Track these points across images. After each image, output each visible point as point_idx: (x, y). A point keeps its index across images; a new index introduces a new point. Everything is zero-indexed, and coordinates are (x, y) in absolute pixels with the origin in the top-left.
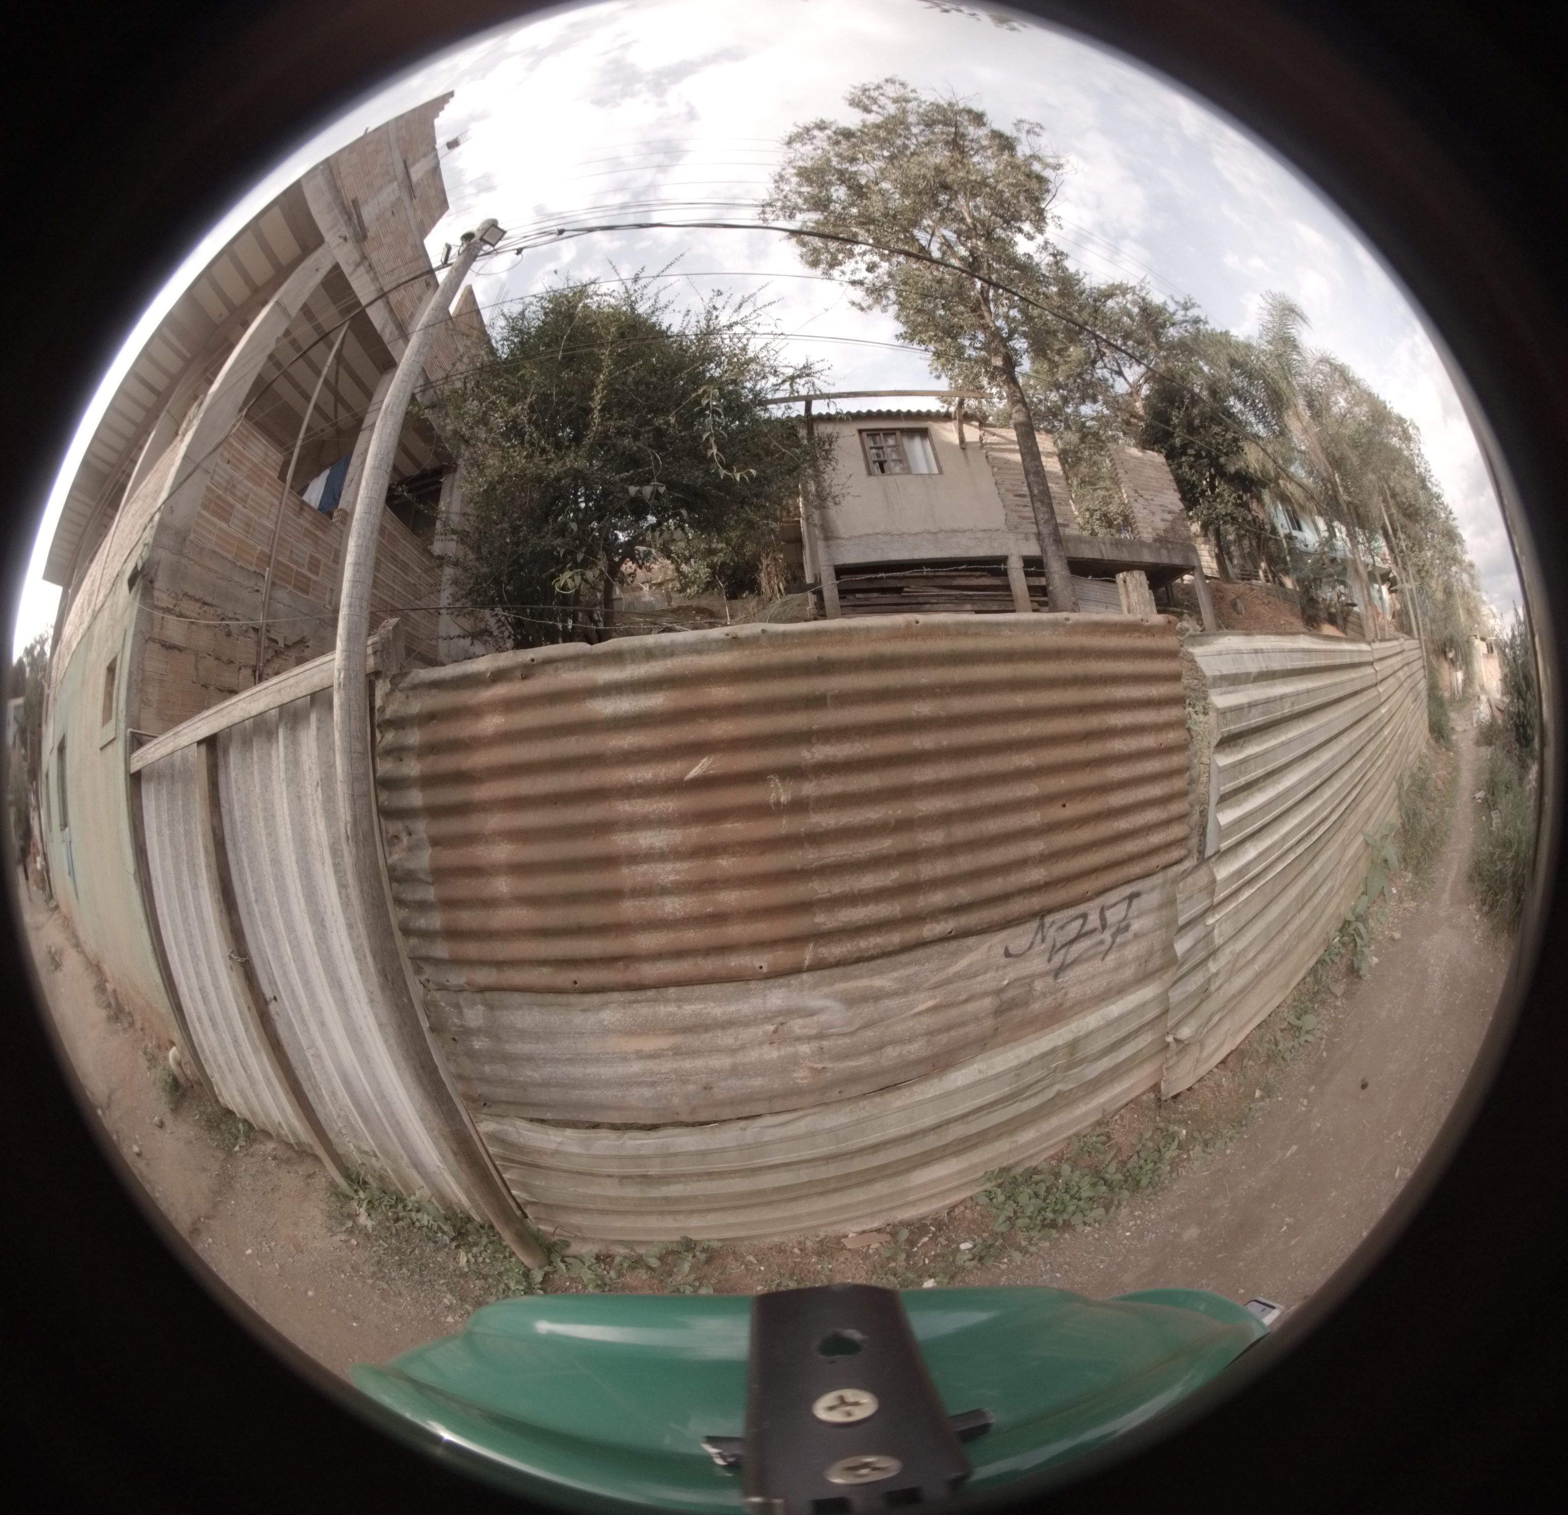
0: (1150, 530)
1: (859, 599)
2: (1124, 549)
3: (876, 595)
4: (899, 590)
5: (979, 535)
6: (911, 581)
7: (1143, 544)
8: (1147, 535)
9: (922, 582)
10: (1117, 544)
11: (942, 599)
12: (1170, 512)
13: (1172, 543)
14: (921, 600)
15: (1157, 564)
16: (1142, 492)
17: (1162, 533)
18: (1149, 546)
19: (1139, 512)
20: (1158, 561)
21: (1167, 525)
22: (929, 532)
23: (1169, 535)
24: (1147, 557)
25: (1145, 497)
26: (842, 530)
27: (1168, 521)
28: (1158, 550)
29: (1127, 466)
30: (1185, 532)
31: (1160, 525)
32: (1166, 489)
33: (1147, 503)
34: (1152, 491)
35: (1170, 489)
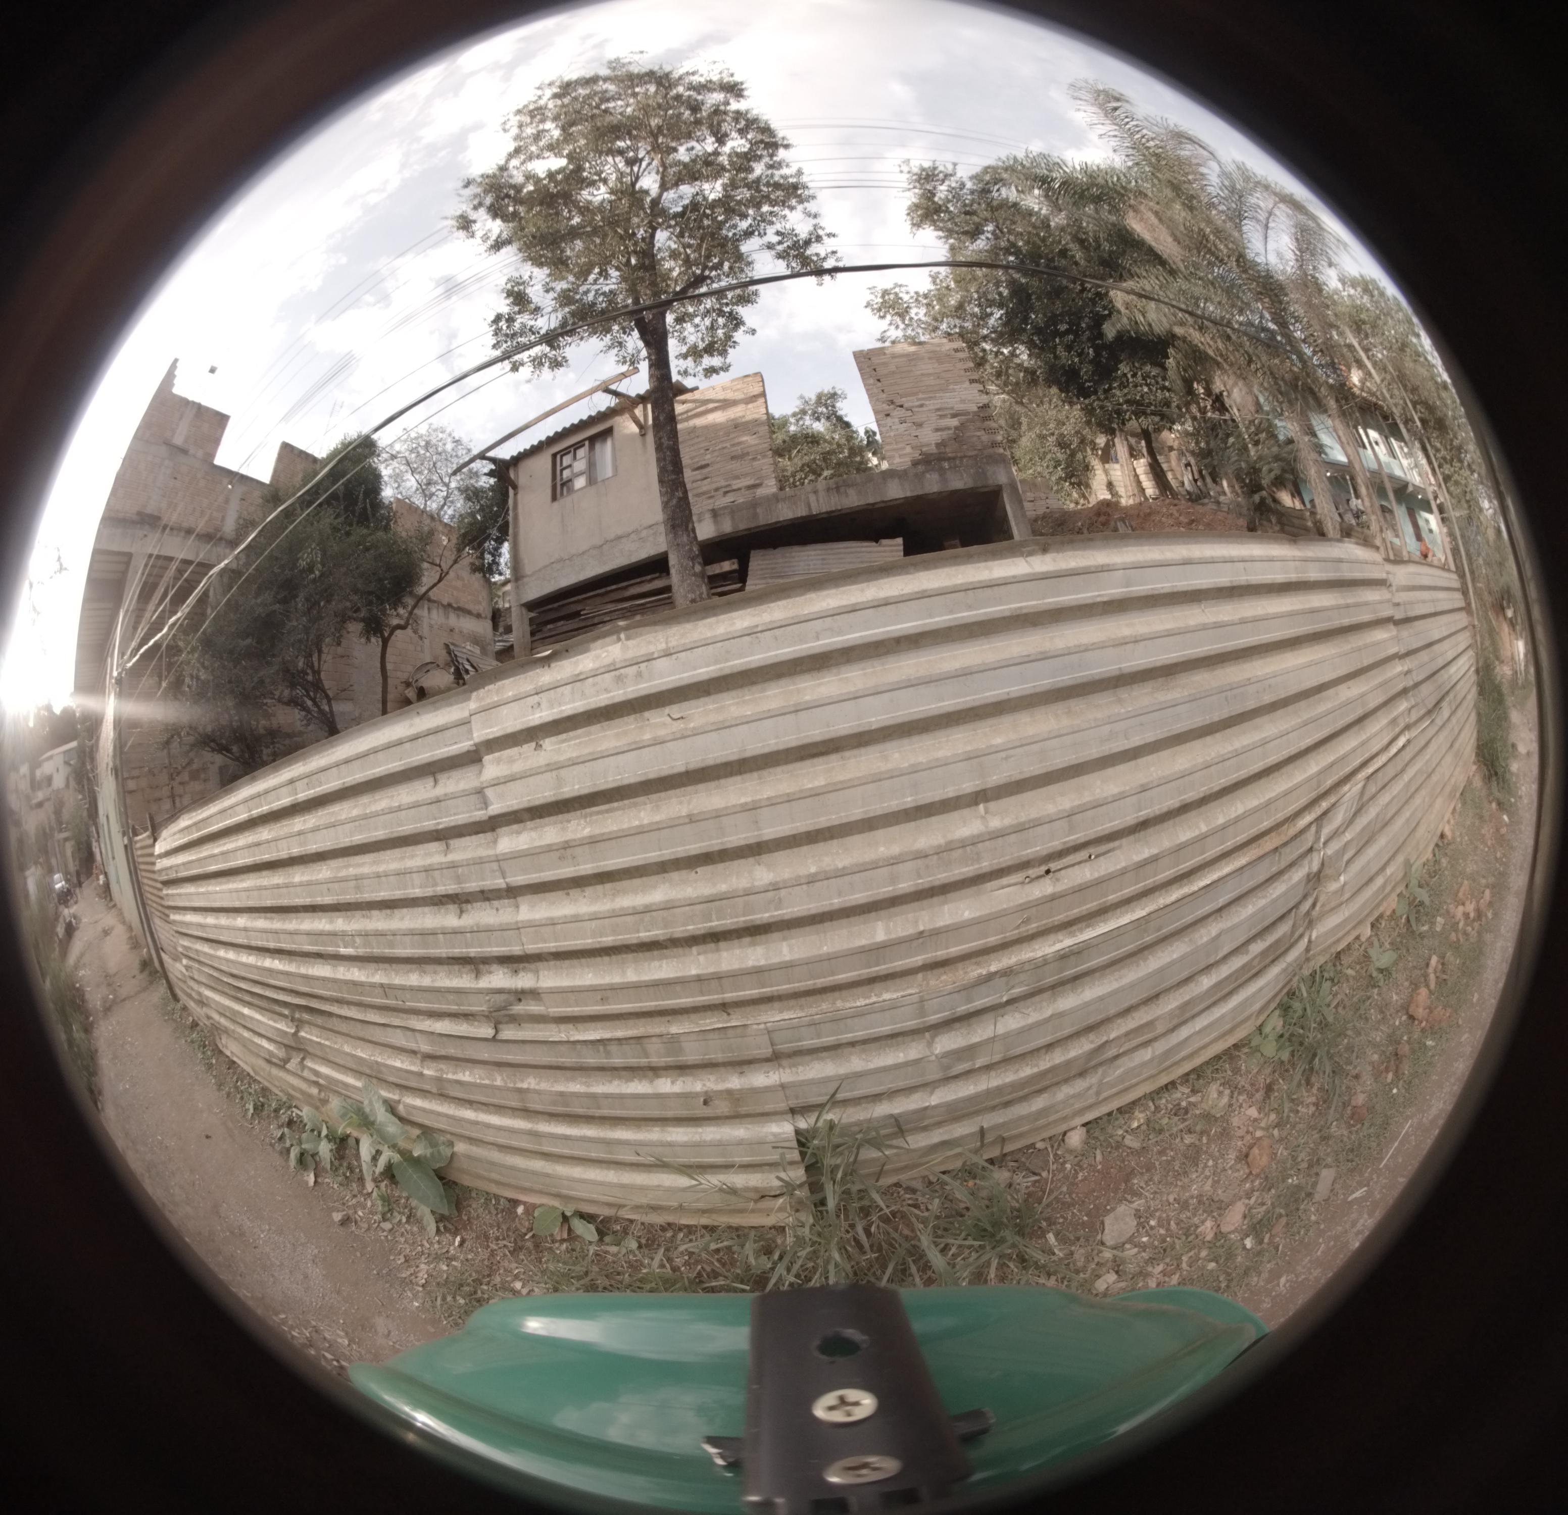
0: (908, 449)
1: (550, 630)
2: (851, 491)
3: (562, 623)
4: (577, 614)
5: (644, 533)
6: (587, 603)
7: (891, 475)
8: (900, 460)
9: (595, 602)
11: (615, 615)
12: (954, 416)
13: (948, 459)
14: (596, 621)
15: (919, 497)
16: (899, 401)
17: (933, 449)
18: (901, 475)
19: (891, 427)
20: (920, 492)
21: (945, 435)
22: (594, 547)
23: (948, 450)
24: (895, 492)
25: (906, 405)
26: (528, 568)
27: (949, 428)
28: (920, 477)
29: (881, 371)
30: (985, 438)
31: (929, 438)
32: (955, 383)
33: (909, 413)
34: (923, 393)
35: (963, 382)
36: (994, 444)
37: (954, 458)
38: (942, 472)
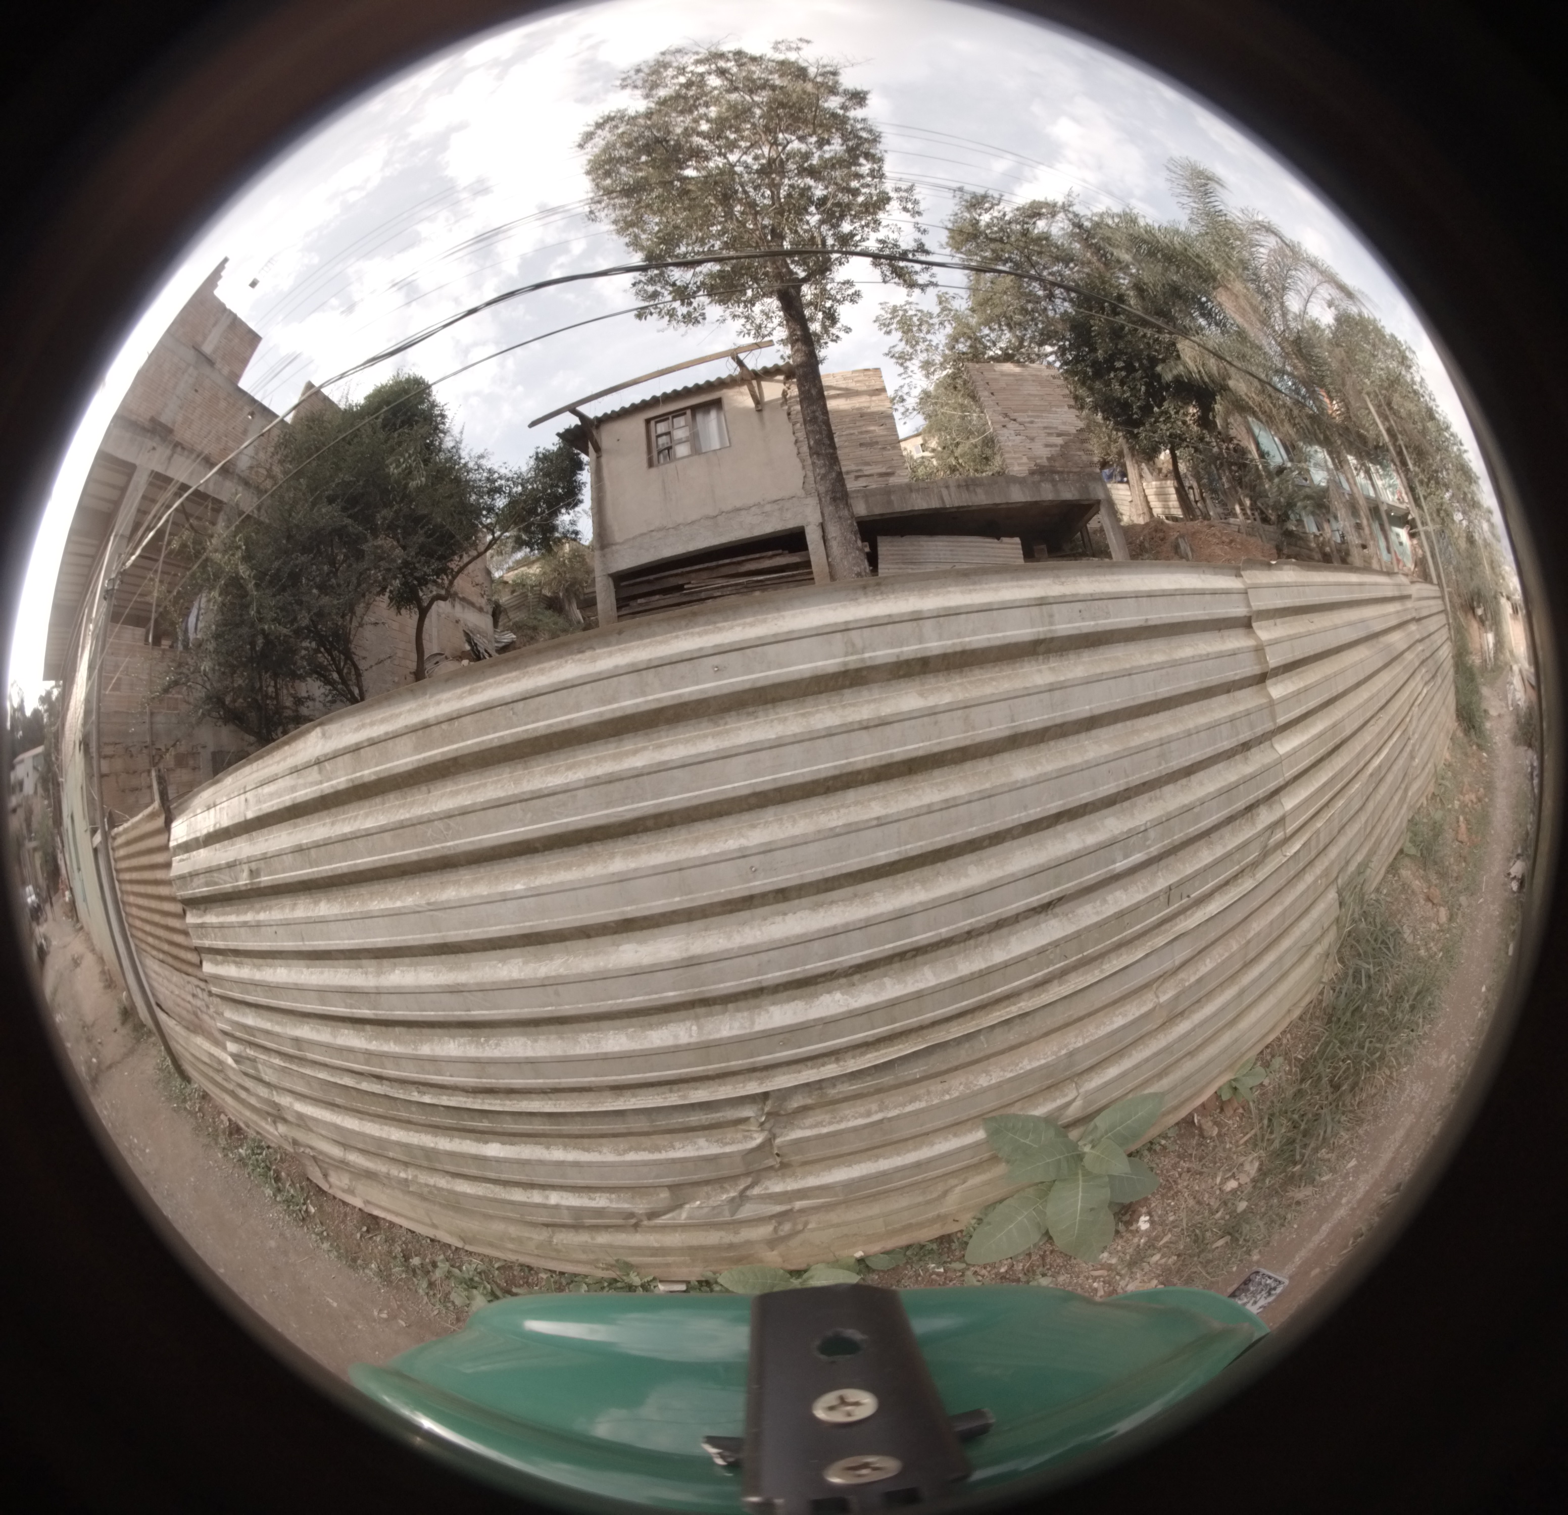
0: (1025, 460)
1: (641, 605)
2: (979, 490)
3: (657, 597)
4: (680, 588)
5: (768, 508)
6: (693, 575)
7: (1014, 480)
8: (1019, 467)
9: (705, 575)
10: (967, 486)
11: (727, 591)
12: (1059, 435)
13: (1058, 472)
14: (703, 595)
15: (1036, 503)
16: (1014, 415)
17: (1045, 462)
18: (1021, 481)
19: (1008, 438)
20: (1037, 498)
21: (1054, 451)
22: (708, 518)
23: (1057, 464)
24: (1018, 496)
25: (1019, 420)
26: (618, 534)
27: (1056, 446)
28: (1036, 485)
29: (994, 386)
30: (1085, 458)
31: (1042, 452)
32: (1057, 406)
33: (1022, 428)
34: (1033, 411)
35: (1062, 406)
36: (1092, 464)
37: (1062, 472)
38: (1054, 483)
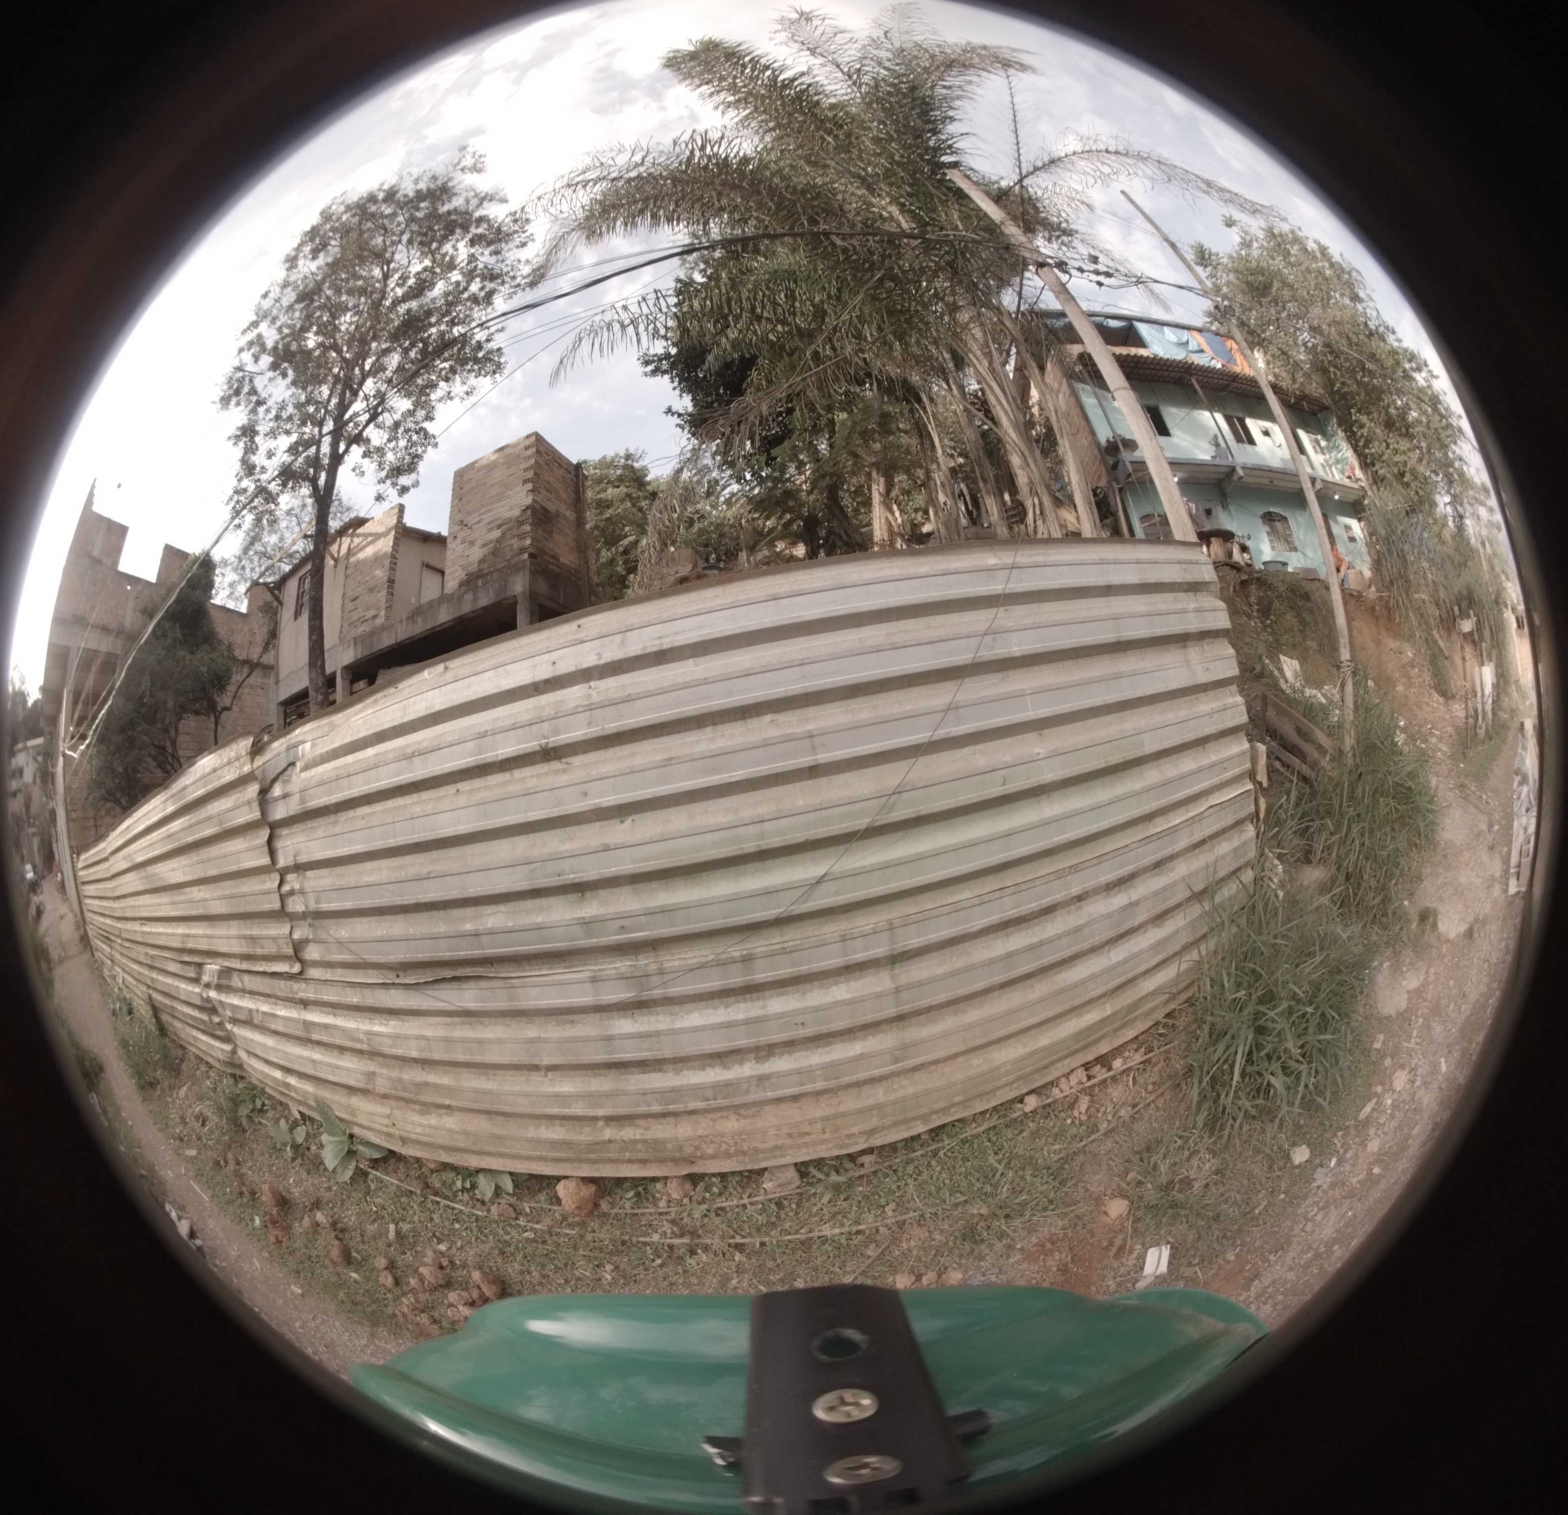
0: (459, 570)
7: (443, 599)
8: (453, 583)
10: (413, 616)
12: (499, 527)
13: (483, 575)
15: (460, 618)
16: (468, 519)
17: (474, 568)
18: (448, 597)
19: (454, 552)
21: (486, 550)
23: (485, 566)
24: (443, 616)
25: (470, 523)
27: (492, 542)
28: (460, 598)
29: (467, 488)
30: (517, 545)
31: (476, 555)
32: (512, 488)
33: (469, 530)
34: (488, 505)
35: (518, 486)
36: (521, 551)
37: (488, 574)
38: (475, 590)
